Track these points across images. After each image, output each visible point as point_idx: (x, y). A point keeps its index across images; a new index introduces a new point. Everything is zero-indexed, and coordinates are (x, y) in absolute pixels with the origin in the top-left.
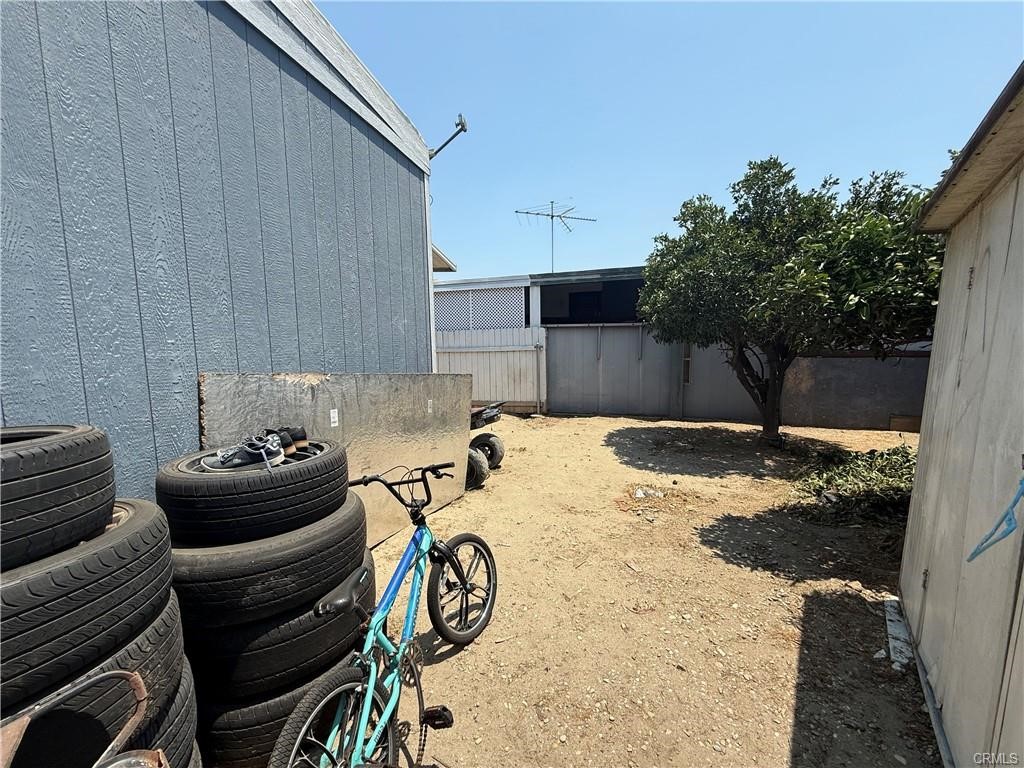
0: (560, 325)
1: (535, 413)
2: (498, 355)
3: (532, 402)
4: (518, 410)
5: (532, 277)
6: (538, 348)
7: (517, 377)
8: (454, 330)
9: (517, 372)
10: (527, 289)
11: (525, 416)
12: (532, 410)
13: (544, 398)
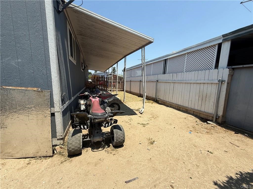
0: (245, 66)
1: (211, 121)
2: (195, 85)
3: (211, 114)
4: (202, 116)
5: (224, 36)
6: (222, 82)
7: (204, 98)
8: (176, 73)
9: (205, 95)
10: (220, 46)
11: (204, 120)
12: (211, 118)
13: (220, 113)
